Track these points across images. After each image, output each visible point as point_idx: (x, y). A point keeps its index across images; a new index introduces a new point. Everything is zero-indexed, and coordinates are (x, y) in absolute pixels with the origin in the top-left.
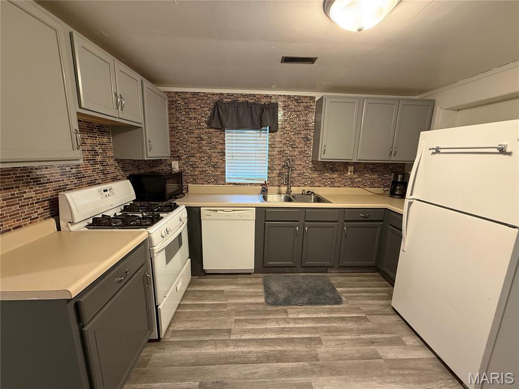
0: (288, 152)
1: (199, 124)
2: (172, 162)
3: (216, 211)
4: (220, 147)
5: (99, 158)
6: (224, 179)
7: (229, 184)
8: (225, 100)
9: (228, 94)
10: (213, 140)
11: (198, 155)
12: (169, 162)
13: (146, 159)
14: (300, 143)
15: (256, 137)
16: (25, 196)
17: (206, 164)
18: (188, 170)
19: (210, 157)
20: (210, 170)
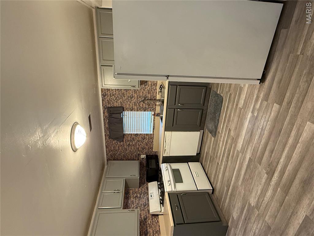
0: (135, 100)
1: (122, 145)
2: (141, 157)
3: (165, 150)
4: (133, 136)
5: (139, 195)
6: (151, 134)
7: (153, 132)
8: (108, 134)
9: (105, 132)
10: (130, 139)
11: (137, 146)
12: (141, 159)
13: (139, 178)
14: (129, 93)
15: (127, 117)
16: (150, 223)
17: (142, 143)
18: (145, 151)
19: (139, 141)
20: (146, 141)
